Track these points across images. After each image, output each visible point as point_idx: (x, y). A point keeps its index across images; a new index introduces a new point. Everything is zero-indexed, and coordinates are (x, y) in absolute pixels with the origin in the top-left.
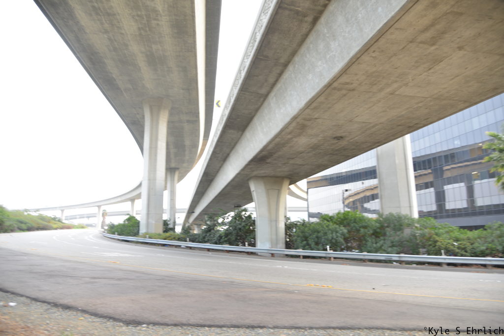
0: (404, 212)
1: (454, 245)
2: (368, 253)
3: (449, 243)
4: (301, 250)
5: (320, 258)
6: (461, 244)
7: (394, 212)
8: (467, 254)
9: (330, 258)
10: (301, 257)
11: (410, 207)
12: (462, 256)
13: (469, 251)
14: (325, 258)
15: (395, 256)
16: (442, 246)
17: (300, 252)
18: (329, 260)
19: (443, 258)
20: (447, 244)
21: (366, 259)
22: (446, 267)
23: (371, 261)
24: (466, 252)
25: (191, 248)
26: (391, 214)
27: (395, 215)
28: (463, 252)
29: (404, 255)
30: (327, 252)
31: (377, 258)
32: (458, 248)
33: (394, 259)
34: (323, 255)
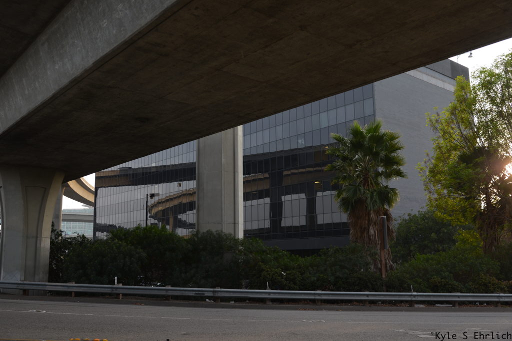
0: (227, 230)
1: (283, 274)
2: (172, 286)
4: (74, 284)
5: (103, 295)
6: (290, 274)
7: (214, 229)
9: (118, 294)
10: (73, 294)
11: (235, 223)
12: (290, 289)
13: (298, 283)
14: (110, 294)
15: (208, 291)
16: (268, 276)
17: (73, 286)
18: (116, 298)
19: (268, 292)
20: (274, 274)
21: (169, 296)
22: (270, 304)
23: (176, 298)
24: (295, 283)
26: (209, 232)
27: (215, 233)
28: (291, 283)
29: (219, 289)
30: (114, 286)
31: (184, 294)
32: (286, 279)
33: (206, 294)
34: (109, 291)
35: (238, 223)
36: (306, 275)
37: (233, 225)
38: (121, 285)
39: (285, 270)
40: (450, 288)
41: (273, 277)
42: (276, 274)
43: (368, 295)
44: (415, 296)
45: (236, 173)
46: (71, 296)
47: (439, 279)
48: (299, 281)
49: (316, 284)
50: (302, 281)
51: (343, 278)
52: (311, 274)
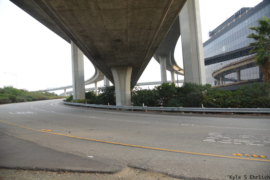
1: (214, 100)
2: (164, 107)
6: (217, 100)
8: (219, 106)
9: (145, 110)
10: (132, 110)
12: (216, 107)
13: (221, 104)
16: (206, 101)
19: (203, 109)
20: (208, 100)
21: (162, 111)
22: (204, 114)
24: (219, 104)
25: (88, 107)
26: (187, 83)
28: (217, 105)
29: (182, 108)
30: (143, 107)
31: (167, 110)
32: (215, 103)
33: (175, 110)
34: (141, 109)
35: (201, 78)
36: (226, 100)
37: (199, 79)
38: (146, 107)
39: (215, 98)
41: (208, 102)
42: (209, 101)
46: (132, 111)
48: (222, 103)
49: (230, 104)
50: (224, 103)
51: (246, 101)
52: (229, 99)
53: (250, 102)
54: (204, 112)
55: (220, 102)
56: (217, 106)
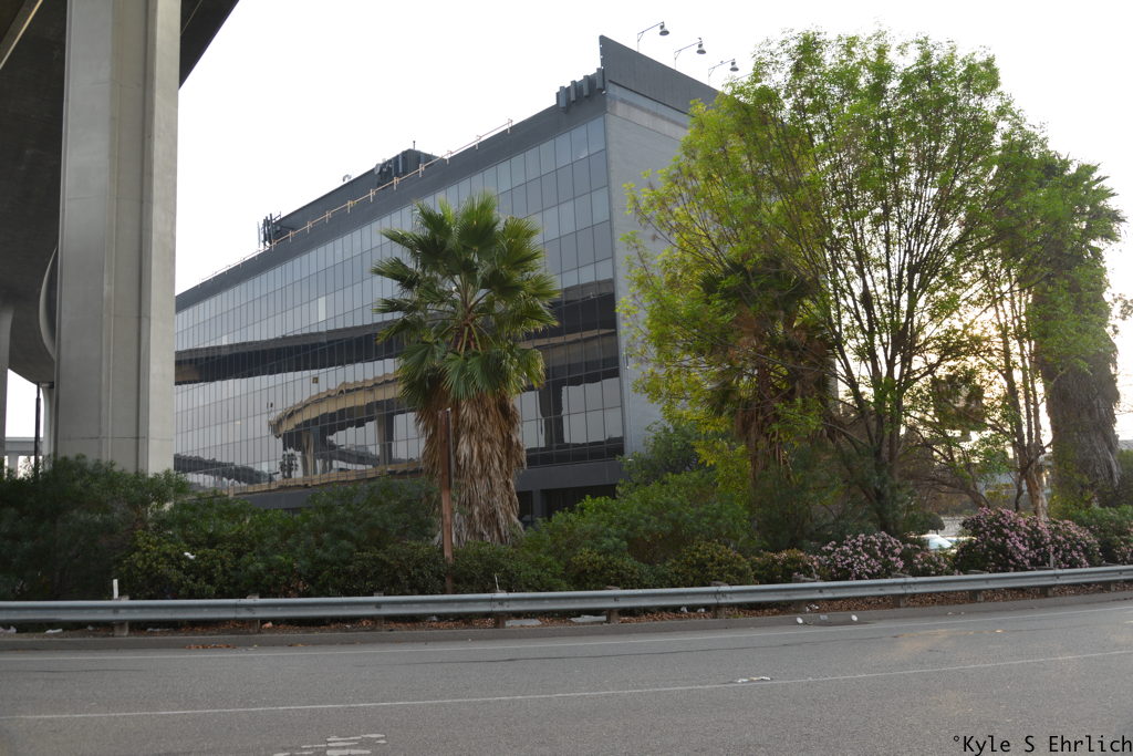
1: (186, 558)
3: (166, 555)
8: (208, 586)
11: (139, 438)
12: (191, 596)
13: (219, 578)
16: (139, 565)
19: (120, 606)
20: (156, 559)
22: (125, 634)
24: (210, 580)
28: (200, 581)
32: (187, 571)
35: (147, 438)
36: (246, 559)
37: (134, 441)
39: (194, 547)
40: (612, 575)
41: (150, 566)
42: (162, 559)
43: (378, 605)
44: (501, 601)
45: (144, 320)
47: (594, 556)
48: (225, 572)
49: (263, 577)
50: (231, 573)
51: (335, 564)
52: (263, 553)
53: (351, 567)
54: (121, 623)
55: (215, 567)
56: (196, 586)
